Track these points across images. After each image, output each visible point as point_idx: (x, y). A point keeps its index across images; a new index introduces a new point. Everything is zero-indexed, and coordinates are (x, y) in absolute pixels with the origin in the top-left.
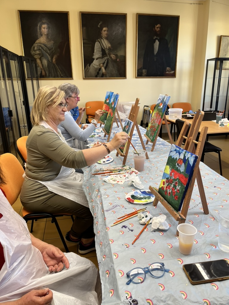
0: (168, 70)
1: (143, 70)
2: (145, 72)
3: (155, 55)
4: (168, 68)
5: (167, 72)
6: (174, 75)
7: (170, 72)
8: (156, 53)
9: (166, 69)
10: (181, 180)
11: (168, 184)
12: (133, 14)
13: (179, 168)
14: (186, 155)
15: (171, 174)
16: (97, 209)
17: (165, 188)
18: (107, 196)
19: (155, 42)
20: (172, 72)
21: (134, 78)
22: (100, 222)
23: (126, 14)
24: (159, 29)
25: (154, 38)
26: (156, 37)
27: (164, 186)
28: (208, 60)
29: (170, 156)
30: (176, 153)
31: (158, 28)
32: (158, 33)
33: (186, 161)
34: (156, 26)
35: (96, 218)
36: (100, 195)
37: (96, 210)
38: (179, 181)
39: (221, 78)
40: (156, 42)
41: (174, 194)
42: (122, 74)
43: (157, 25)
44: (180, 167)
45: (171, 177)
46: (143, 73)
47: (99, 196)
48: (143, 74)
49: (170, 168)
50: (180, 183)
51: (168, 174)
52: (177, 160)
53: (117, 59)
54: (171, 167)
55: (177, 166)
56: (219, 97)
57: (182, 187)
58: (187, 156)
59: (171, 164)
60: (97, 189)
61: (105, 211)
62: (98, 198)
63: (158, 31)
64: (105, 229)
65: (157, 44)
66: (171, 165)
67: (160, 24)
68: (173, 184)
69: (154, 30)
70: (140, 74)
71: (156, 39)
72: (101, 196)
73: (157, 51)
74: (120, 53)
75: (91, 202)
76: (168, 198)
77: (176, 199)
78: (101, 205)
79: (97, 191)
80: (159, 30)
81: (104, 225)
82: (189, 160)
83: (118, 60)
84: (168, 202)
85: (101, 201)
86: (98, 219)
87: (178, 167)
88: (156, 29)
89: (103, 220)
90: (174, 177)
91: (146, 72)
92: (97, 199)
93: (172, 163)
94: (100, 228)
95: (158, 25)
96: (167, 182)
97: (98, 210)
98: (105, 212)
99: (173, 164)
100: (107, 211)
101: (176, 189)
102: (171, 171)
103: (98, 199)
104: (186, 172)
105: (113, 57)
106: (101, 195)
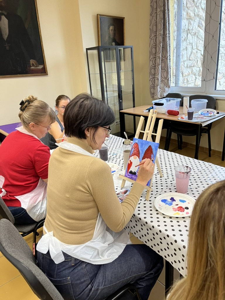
0: (33, 65)
3: (5, 40)
4: (32, 61)
5: (33, 68)
6: (44, 72)
7: (36, 67)
8: (7, 37)
9: (30, 62)
28: (87, 50)
40: (2, 19)
63: (1, 2)
65: (5, 22)
71: (2, 14)
73: (7, 34)
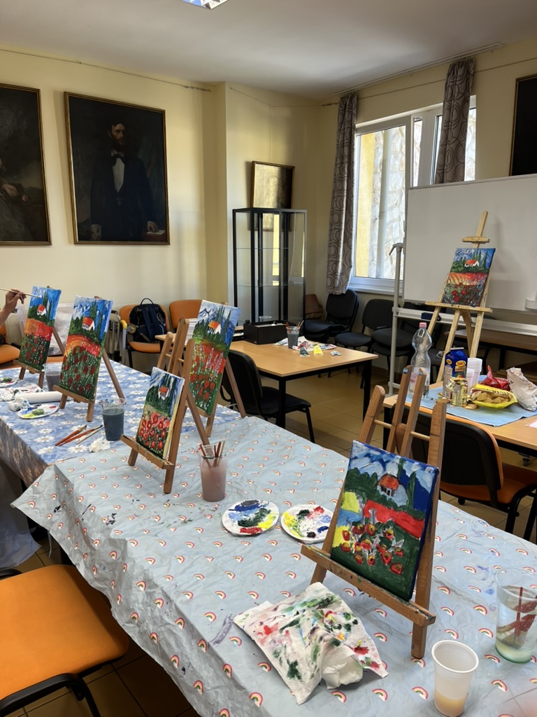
0: (151, 228)
1: (93, 226)
2: (98, 231)
3: (118, 191)
4: (150, 224)
5: (150, 233)
6: (164, 240)
7: (155, 232)
8: (120, 187)
9: (147, 224)
10: (403, 525)
11: (360, 536)
12: (55, 93)
13: (388, 497)
14: (404, 468)
15: (365, 512)
16: (173, 643)
17: (353, 546)
18: (188, 597)
19: (114, 163)
20: (161, 232)
21: (70, 242)
22: (210, 682)
23: (38, 90)
24: (120, 135)
25: (112, 155)
26: (116, 153)
27: (349, 542)
28: (235, 211)
29: (353, 468)
30: (372, 462)
31: (118, 131)
32: (120, 143)
33: (410, 481)
34: (113, 126)
35: (184, 670)
36: (161, 596)
37: (169, 645)
38: (397, 527)
39: (262, 250)
40: (117, 164)
41: (387, 561)
42: (38, 234)
43: (115, 125)
44: (392, 495)
45: (367, 519)
46: (93, 233)
47: (161, 602)
48: (93, 235)
49: (358, 498)
50: (401, 532)
51: (357, 511)
52: (379, 478)
53: (21, 197)
54: (362, 495)
55: (382, 493)
56: (262, 288)
57: (410, 542)
58: (410, 470)
59: (359, 488)
60: (141, 578)
61: (211, 644)
62: (159, 606)
63: (119, 140)
64: (248, 700)
65: (120, 168)
66: (362, 491)
67: (123, 124)
68: (377, 535)
69: (110, 136)
70: (84, 235)
71: (118, 156)
72: (168, 599)
73: (121, 184)
74: (29, 182)
75: (129, 622)
76: (371, 571)
77: (397, 573)
78: (181, 627)
79: (143, 584)
80: (122, 136)
81: (234, 689)
82: (416, 479)
83: (24, 198)
84: (373, 581)
85: (174, 613)
86: (194, 671)
87: (386, 494)
88: (115, 133)
89: (220, 673)
90: (378, 519)
91: (100, 230)
92: (157, 610)
93: (363, 486)
94: (220, 700)
95: (119, 127)
96: (356, 532)
97: (179, 645)
98: (216, 648)
99: (366, 488)
100: (218, 642)
101: (389, 547)
102: (363, 505)
103: (159, 611)
104: (414, 507)
105: (9, 191)
106: (167, 597)
